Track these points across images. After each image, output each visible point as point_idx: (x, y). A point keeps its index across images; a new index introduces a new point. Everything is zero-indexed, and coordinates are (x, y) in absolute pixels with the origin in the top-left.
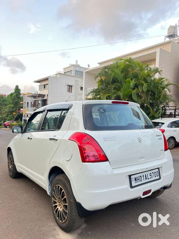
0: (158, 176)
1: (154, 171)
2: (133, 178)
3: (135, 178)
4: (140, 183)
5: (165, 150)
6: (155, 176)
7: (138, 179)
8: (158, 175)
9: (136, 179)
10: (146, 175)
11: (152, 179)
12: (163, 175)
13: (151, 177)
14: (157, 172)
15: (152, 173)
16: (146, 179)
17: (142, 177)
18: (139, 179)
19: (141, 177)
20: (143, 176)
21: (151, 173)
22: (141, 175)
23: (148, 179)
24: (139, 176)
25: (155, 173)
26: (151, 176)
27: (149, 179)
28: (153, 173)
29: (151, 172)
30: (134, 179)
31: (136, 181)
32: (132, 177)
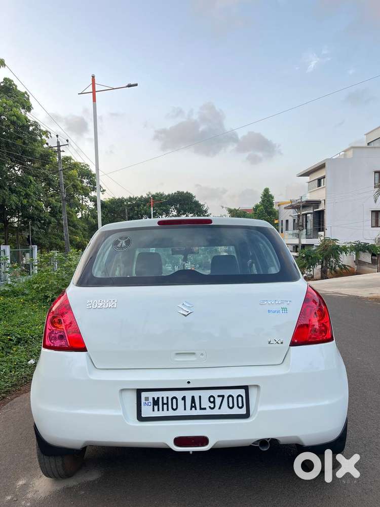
0: (241, 408)
1: (226, 393)
2: (147, 399)
3: (154, 398)
4: (171, 413)
5: (293, 344)
6: (231, 406)
7: (163, 404)
8: (240, 405)
9: (156, 402)
10: (193, 397)
11: (216, 412)
12: (260, 409)
13: (212, 405)
14: (240, 398)
15: (219, 396)
16: (193, 409)
17: (181, 403)
18: (167, 404)
19: (174, 400)
20: (184, 398)
21: (216, 397)
22: (179, 395)
23: (201, 409)
24: (167, 398)
25: (230, 398)
26: (214, 402)
27: (205, 409)
28: (223, 396)
29: (215, 393)
30: (151, 400)
31: (156, 407)
32: (144, 395)
